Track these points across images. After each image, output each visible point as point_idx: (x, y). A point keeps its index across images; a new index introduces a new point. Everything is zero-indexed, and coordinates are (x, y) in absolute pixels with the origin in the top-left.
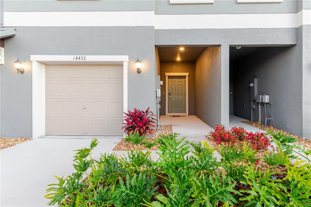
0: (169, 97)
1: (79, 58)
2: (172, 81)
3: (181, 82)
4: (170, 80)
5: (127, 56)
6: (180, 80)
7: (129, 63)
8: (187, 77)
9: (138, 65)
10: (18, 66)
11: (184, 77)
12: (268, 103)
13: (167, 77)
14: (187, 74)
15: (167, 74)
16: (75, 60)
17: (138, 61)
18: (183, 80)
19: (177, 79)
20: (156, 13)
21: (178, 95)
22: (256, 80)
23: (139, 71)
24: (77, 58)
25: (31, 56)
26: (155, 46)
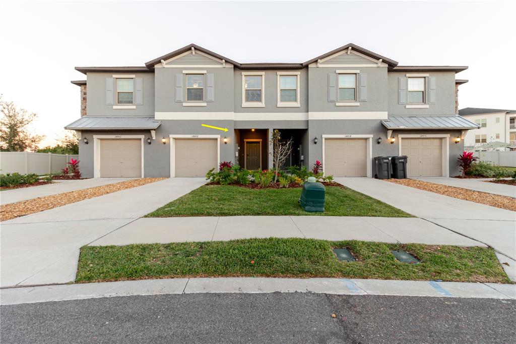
0: (247, 158)
1: (195, 136)
2: (249, 146)
4: (248, 144)
5: (220, 136)
6: (255, 145)
7: (220, 139)
8: (261, 143)
9: (225, 140)
10: (164, 140)
11: (259, 142)
12: (303, 160)
13: (245, 143)
14: (260, 140)
15: (246, 140)
17: (225, 138)
18: (258, 144)
19: (253, 144)
20: (235, 112)
21: (254, 156)
22: (301, 146)
23: (226, 143)
24: (193, 136)
26: (235, 129)
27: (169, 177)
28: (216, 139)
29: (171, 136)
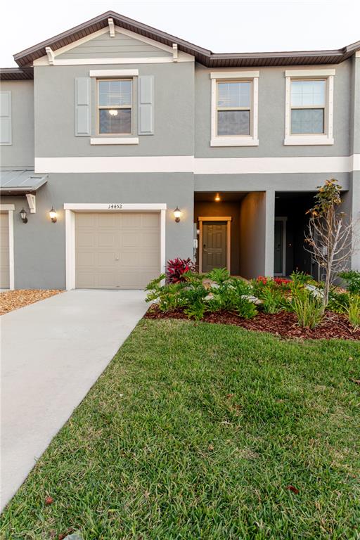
0: (203, 250)
1: (115, 207)
2: (208, 229)
3: (221, 229)
4: (205, 226)
5: (165, 205)
6: (219, 227)
7: (167, 211)
8: (229, 223)
9: (178, 214)
10: (53, 215)
11: (225, 223)
13: (201, 223)
14: (229, 219)
15: (201, 219)
16: (111, 208)
17: (177, 210)
18: (224, 226)
19: (215, 226)
20: (195, 157)
21: (217, 248)
23: (177, 220)
24: (112, 207)
25: (65, 204)
27: (62, 288)
28: (158, 213)
29: (68, 206)
